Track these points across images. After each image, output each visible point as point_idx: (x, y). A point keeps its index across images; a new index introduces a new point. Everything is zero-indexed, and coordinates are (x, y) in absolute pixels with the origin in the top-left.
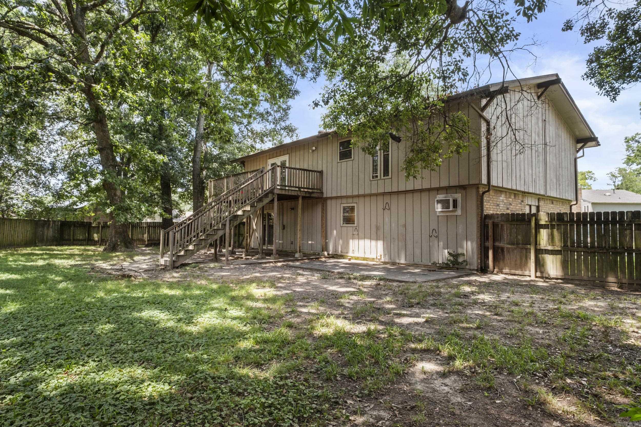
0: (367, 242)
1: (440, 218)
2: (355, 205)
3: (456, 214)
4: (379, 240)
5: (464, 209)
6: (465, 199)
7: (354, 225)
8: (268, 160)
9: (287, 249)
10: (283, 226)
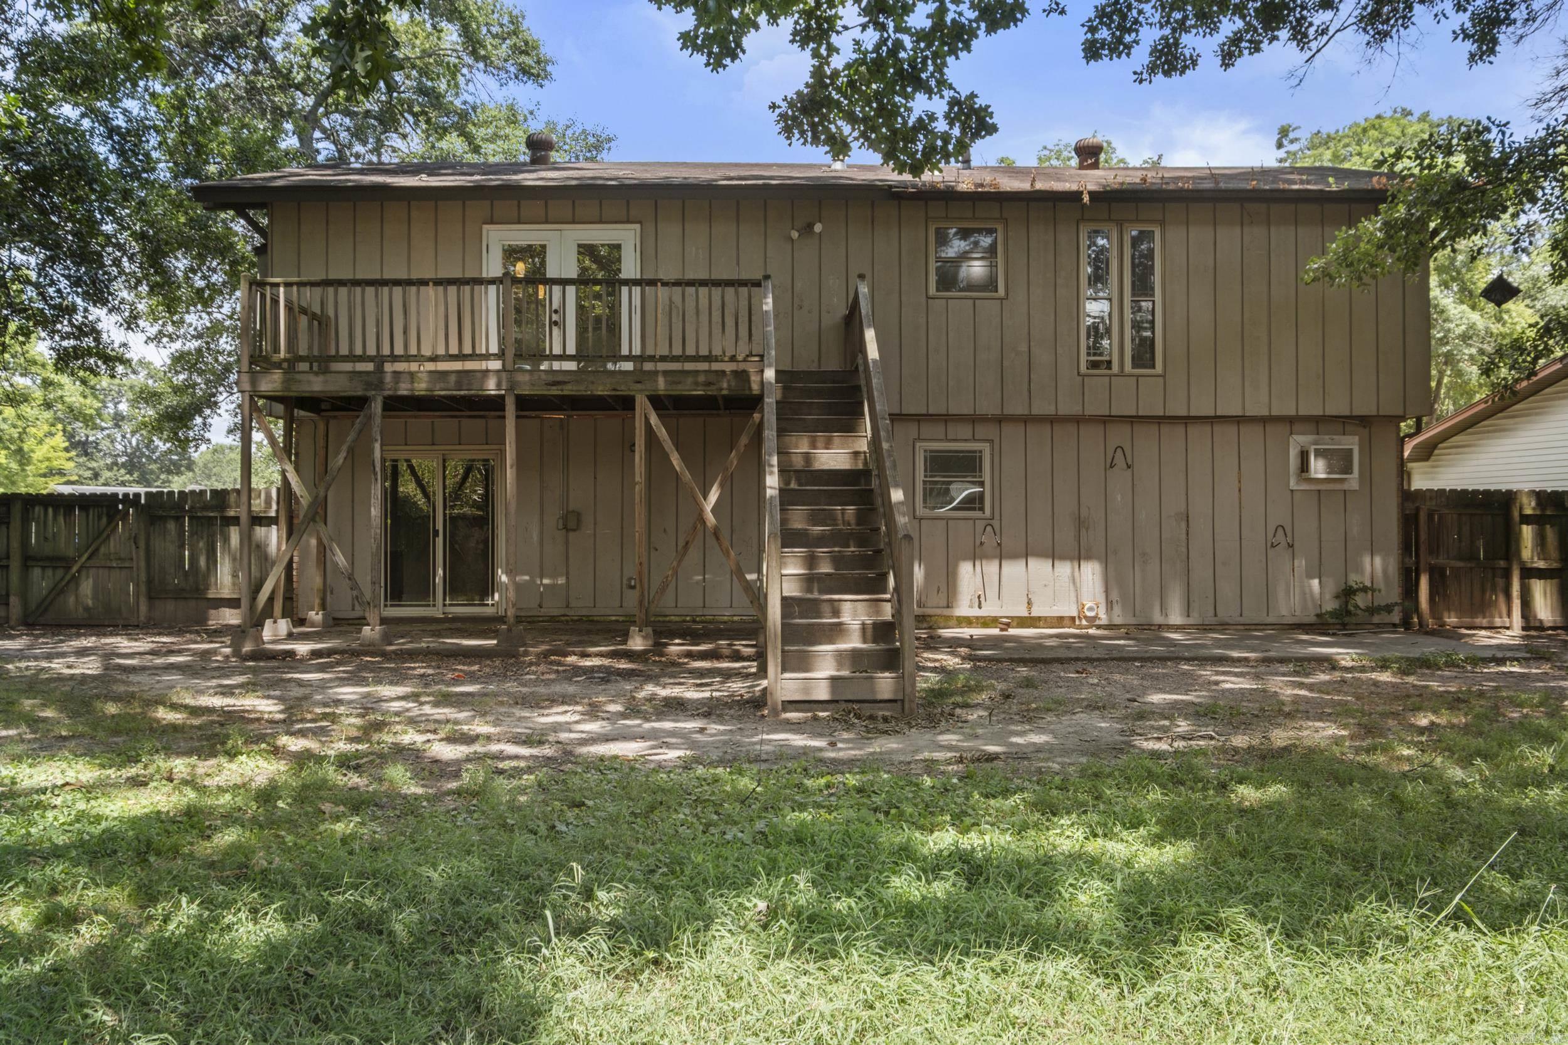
0: (1039, 567)
1: (1297, 496)
2: (986, 448)
3: (1346, 486)
4: (1089, 558)
5: (1367, 477)
6: (1368, 450)
7: (978, 514)
8: (485, 227)
9: (595, 612)
10: (565, 518)
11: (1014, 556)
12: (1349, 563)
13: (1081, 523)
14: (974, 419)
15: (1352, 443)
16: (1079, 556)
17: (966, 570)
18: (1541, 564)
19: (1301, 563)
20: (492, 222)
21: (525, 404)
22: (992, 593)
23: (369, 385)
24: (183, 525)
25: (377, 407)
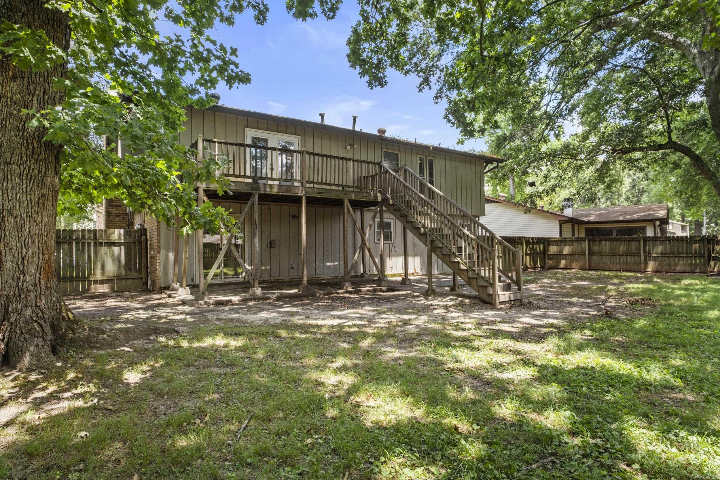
2: (392, 221)
4: (417, 256)
7: (390, 242)
8: (246, 129)
9: (280, 278)
10: (271, 242)
11: (399, 255)
13: (414, 245)
16: (414, 255)
17: (388, 259)
20: (248, 127)
22: (394, 267)
23: (253, 189)
24: (72, 246)
25: (256, 197)
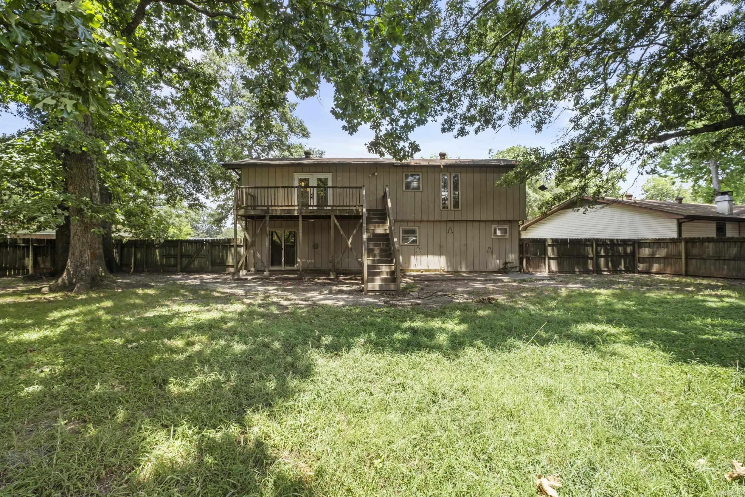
0: (431, 257)
1: (494, 240)
2: (417, 228)
3: (505, 237)
4: (443, 255)
5: (511, 235)
6: (511, 228)
7: (415, 244)
8: (294, 174)
9: (321, 268)
10: (314, 246)
11: (424, 254)
12: (506, 256)
13: (440, 247)
14: (414, 221)
15: (507, 227)
16: (440, 254)
17: (413, 258)
18: (553, 256)
19: (495, 256)
20: (296, 173)
21: (304, 217)
22: (419, 263)
23: (265, 213)
24: (220, 247)
25: (268, 218)
